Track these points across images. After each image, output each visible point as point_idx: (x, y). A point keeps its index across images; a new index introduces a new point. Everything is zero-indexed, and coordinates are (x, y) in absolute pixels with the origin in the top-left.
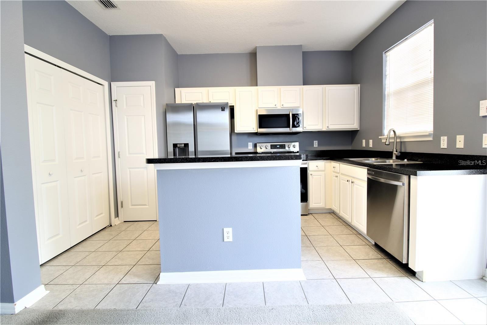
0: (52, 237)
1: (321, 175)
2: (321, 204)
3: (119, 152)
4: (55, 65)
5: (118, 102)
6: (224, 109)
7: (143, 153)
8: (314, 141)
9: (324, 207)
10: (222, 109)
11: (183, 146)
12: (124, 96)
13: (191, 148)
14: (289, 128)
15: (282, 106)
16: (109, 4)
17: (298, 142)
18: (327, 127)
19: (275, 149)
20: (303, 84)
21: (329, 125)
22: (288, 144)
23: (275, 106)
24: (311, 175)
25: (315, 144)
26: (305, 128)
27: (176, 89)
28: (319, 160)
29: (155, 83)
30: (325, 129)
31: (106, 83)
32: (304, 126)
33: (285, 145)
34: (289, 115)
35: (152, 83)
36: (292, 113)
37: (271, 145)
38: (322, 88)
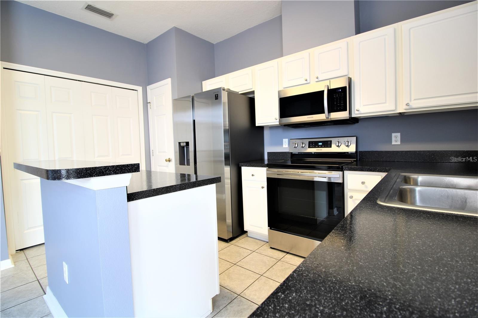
3: (153, 151)
5: (151, 104)
7: (166, 152)
8: (393, 135)
11: (185, 145)
12: (155, 97)
13: (191, 147)
14: (324, 114)
15: (317, 80)
16: (109, 15)
17: (356, 137)
18: (406, 105)
19: (315, 147)
20: (355, 33)
21: (410, 101)
22: (337, 139)
23: (306, 82)
24: (351, 197)
25: (395, 139)
26: (357, 112)
27: (203, 82)
28: (368, 171)
29: (171, 80)
30: (401, 109)
31: (140, 89)
32: (356, 108)
33: (331, 141)
34: (323, 91)
35: (169, 81)
36: (329, 89)
37: (309, 142)
38: (395, 30)
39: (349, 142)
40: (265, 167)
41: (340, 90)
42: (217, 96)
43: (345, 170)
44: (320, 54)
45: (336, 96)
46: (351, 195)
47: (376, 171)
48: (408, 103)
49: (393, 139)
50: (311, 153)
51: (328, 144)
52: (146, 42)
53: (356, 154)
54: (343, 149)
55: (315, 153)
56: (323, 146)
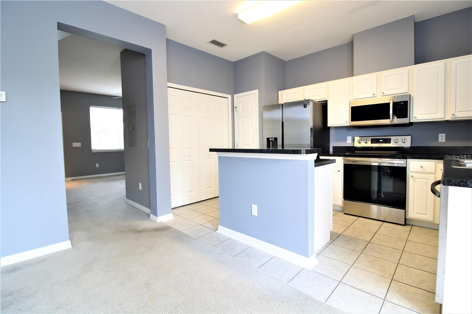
0: (189, 192)
1: (428, 179)
2: (427, 216)
3: (237, 144)
4: (195, 92)
5: (237, 108)
6: (306, 106)
7: (250, 145)
8: (440, 135)
9: (432, 221)
10: (304, 106)
11: (273, 140)
12: (241, 103)
13: (279, 142)
14: (389, 120)
15: (383, 95)
16: (221, 45)
17: (410, 136)
18: (453, 115)
19: (377, 143)
20: (414, 63)
21: (456, 112)
22: (395, 137)
23: (373, 96)
24: (412, 177)
25: (441, 138)
26: (415, 119)
27: (279, 92)
28: (425, 159)
29: (259, 91)
30: (449, 118)
31: (229, 96)
32: (414, 116)
33: (390, 139)
34: (389, 104)
35: (257, 91)
36: (394, 102)
37: (371, 139)
38: (445, 63)
39: (406, 140)
40: (341, 156)
41: (403, 103)
42: (305, 105)
43: (408, 159)
44: (386, 76)
45: (399, 107)
46: (412, 175)
47: (431, 159)
48: (454, 114)
49: (440, 138)
50: (373, 147)
51: (388, 141)
52: (234, 61)
53: (410, 149)
54: (400, 144)
55: (376, 147)
56: (384, 142)
